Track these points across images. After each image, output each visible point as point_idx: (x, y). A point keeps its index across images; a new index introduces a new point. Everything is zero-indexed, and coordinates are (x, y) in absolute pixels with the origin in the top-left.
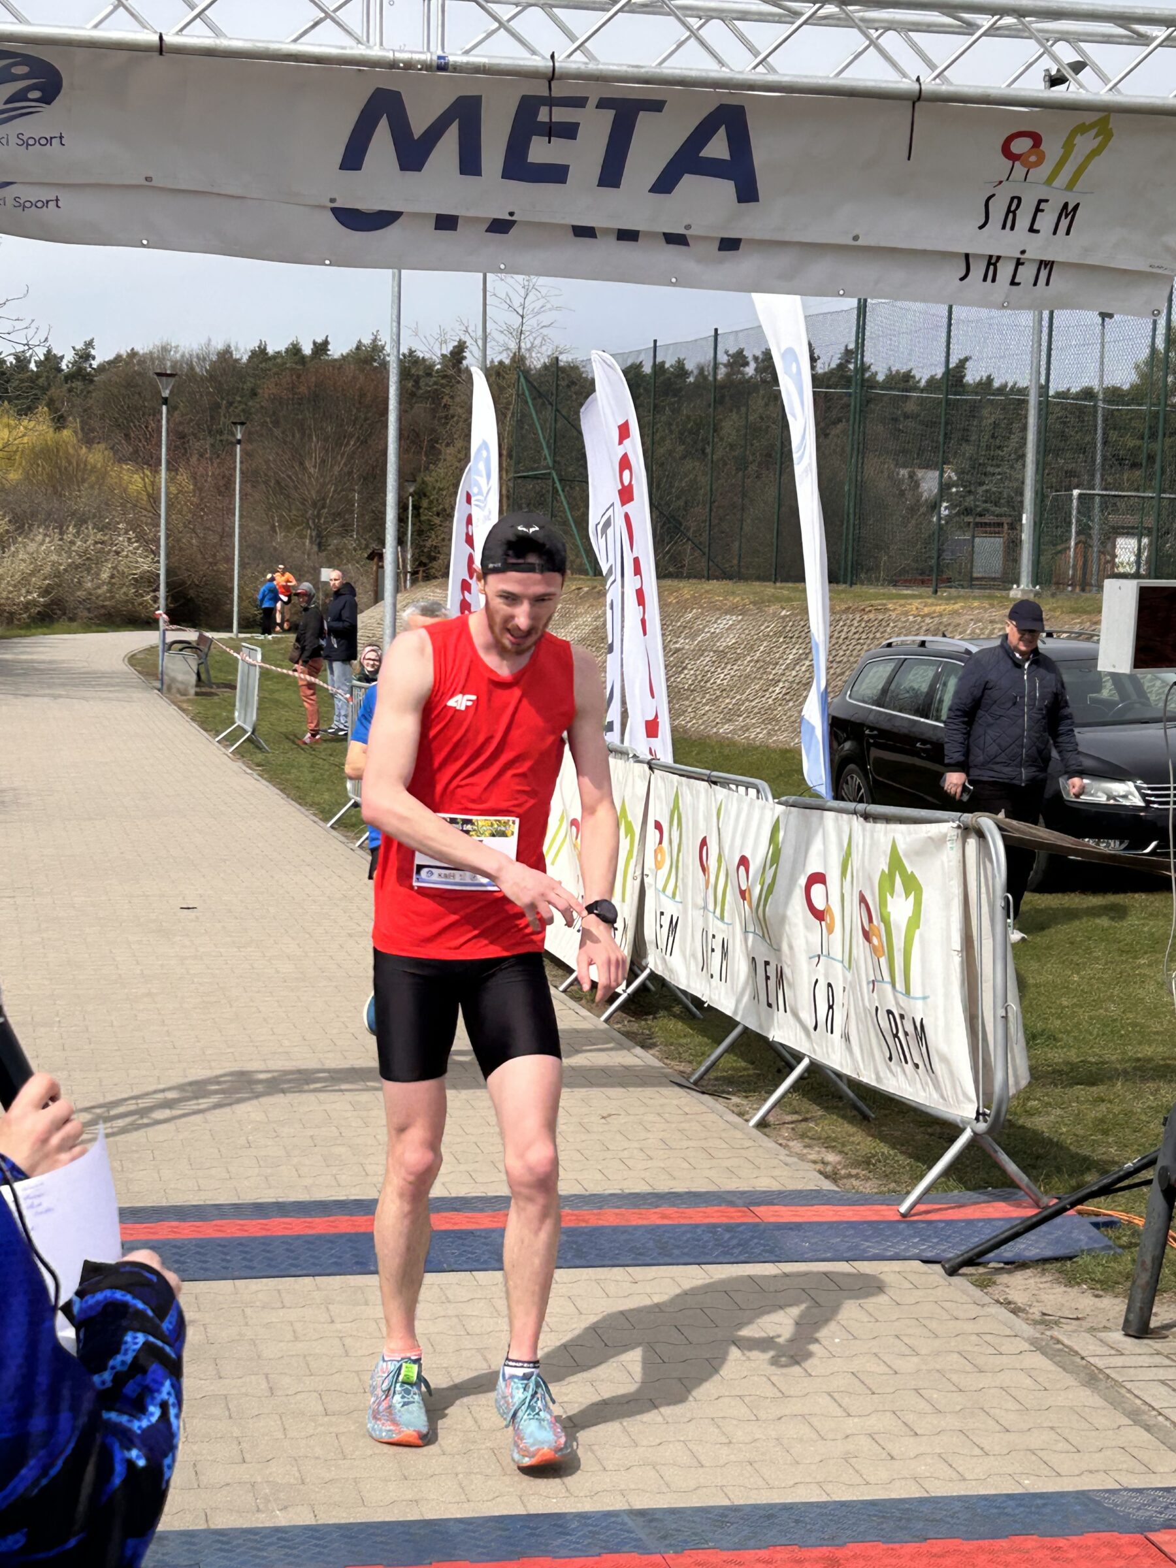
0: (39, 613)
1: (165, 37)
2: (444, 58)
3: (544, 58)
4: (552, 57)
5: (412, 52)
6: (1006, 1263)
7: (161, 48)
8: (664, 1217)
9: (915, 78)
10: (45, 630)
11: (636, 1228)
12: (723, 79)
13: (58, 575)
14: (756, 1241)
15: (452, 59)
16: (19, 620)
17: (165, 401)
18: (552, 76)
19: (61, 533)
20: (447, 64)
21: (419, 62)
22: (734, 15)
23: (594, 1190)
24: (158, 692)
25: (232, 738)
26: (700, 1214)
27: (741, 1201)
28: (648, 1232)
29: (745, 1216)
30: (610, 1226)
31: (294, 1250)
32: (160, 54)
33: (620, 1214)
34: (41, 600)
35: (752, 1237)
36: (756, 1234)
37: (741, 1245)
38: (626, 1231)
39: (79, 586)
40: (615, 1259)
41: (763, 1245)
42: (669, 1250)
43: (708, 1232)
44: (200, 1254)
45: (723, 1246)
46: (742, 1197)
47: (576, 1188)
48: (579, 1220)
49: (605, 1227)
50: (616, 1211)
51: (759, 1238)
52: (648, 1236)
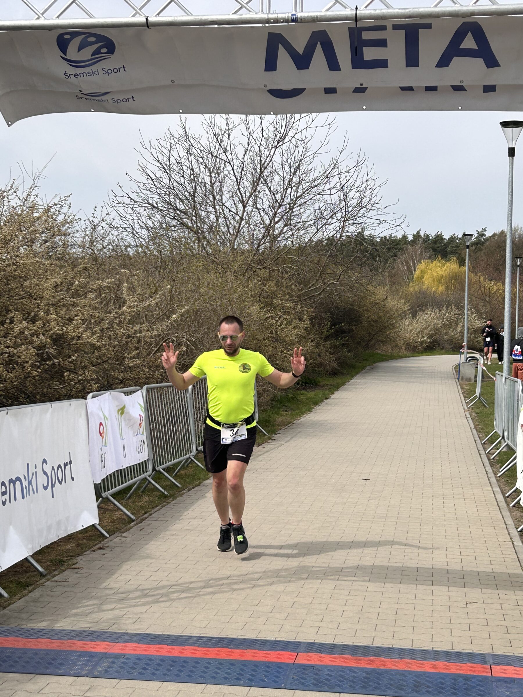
0: (427, 346)
1: (149, 18)
2: (295, 15)
3: (352, 10)
4: (357, 8)
5: (277, 14)
7: (148, 24)
10: (429, 354)
12: (455, 11)
13: (437, 329)
15: (300, 15)
16: (418, 349)
17: (468, 247)
18: (356, 19)
20: (296, 18)
21: (281, 18)
23: (417, 646)
24: (457, 380)
25: (472, 401)
26: (458, 668)
27: (491, 661)
28: (416, 676)
29: (484, 671)
30: (397, 670)
31: (209, 668)
32: (148, 28)
33: (410, 663)
34: (429, 340)
35: (478, 685)
36: (481, 683)
37: (466, 689)
38: (403, 674)
39: (446, 334)
40: (384, 691)
41: (481, 691)
42: (420, 688)
43: (453, 679)
44: (159, 665)
45: (456, 690)
46: (493, 659)
47: (406, 645)
48: (382, 665)
49: (394, 670)
50: (409, 661)
51: (482, 686)
52: (415, 678)
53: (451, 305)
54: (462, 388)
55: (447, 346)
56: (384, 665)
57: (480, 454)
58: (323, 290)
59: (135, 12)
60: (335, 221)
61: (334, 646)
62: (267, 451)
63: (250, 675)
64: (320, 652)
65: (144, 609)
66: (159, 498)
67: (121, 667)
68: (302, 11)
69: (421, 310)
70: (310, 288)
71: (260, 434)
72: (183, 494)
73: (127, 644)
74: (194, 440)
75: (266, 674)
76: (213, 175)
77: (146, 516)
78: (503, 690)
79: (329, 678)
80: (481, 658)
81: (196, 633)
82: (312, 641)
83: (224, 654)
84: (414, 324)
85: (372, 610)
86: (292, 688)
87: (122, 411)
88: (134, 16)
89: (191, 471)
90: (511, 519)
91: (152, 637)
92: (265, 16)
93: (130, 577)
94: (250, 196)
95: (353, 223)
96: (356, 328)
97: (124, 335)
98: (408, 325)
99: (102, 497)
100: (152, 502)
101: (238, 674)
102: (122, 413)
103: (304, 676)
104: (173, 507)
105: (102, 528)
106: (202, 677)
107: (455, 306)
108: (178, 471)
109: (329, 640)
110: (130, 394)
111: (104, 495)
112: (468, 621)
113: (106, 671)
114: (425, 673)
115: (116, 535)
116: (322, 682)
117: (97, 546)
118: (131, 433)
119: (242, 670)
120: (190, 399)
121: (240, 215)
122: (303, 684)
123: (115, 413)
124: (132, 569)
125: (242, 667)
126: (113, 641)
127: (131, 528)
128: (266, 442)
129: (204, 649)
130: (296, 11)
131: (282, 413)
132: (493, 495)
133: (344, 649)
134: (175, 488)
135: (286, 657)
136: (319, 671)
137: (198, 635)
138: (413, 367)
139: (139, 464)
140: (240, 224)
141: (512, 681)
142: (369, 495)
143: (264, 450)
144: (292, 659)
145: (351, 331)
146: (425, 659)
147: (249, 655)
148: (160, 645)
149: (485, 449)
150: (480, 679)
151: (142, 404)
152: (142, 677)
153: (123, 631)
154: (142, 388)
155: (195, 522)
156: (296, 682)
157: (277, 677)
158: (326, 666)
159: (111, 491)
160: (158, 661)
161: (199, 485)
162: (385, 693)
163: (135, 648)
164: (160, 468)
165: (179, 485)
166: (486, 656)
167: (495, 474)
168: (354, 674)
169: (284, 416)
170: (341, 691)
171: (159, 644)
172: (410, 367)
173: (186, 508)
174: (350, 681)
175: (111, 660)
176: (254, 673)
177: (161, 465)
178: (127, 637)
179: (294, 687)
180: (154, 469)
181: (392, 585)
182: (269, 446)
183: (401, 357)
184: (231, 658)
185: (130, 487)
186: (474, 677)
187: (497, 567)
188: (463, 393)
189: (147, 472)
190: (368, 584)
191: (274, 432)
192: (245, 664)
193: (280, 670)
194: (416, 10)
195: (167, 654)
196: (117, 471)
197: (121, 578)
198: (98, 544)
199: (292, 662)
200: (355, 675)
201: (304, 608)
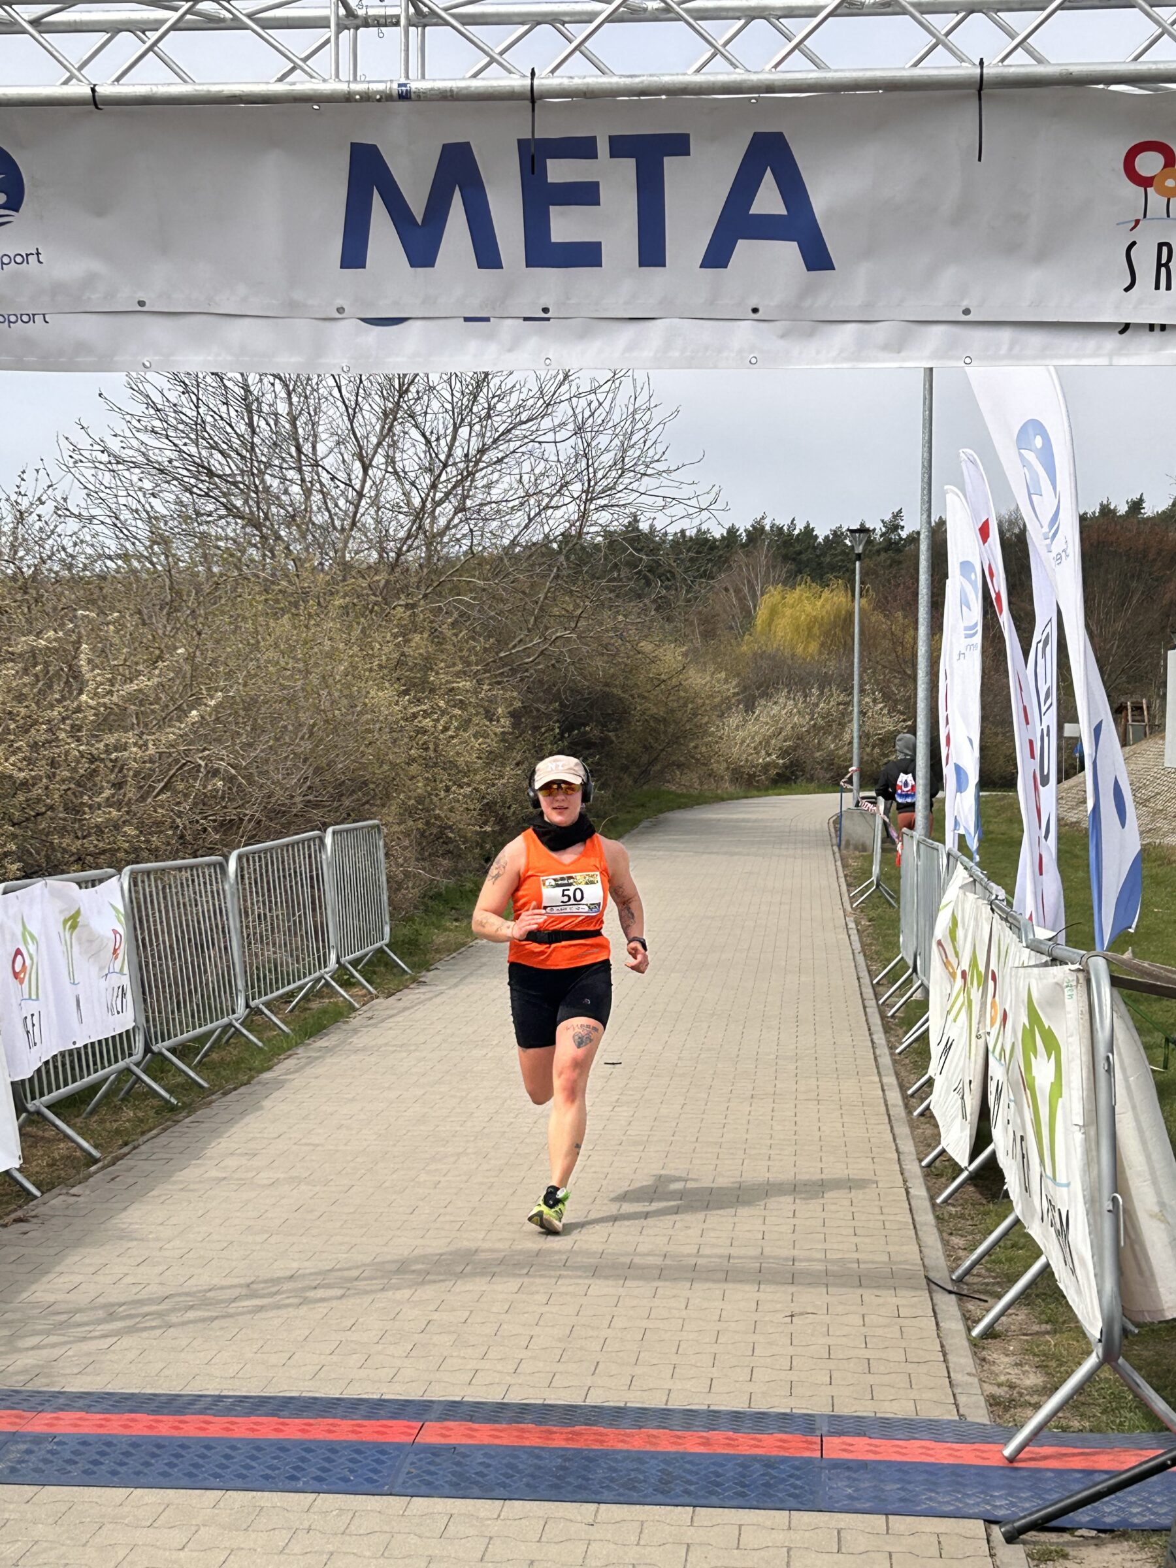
0: (778, 774)
1: (97, 88)
2: (405, 85)
3: (524, 76)
4: (533, 73)
5: (369, 82)
6: (1099, 1531)
7: (95, 101)
8: (707, 1443)
9: (977, 62)
10: (783, 790)
11: (654, 1455)
12: (734, 82)
13: (800, 738)
14: (792, 1480)
15: (416, 85)
17: (859, 557)
18: (533, 97)
19: (806, 697)
20: (408, 92)
21: (378, 92)
22: (779, 13)
23: (676, 1403)
24: (836, 849)
25: (862, 892)
26: (753, 1442)
27: (825, 1429)
28: (665, 1461)
29: (807, 1449)
30: (627, 1451)
31: (233, 1458)
32: (97, 108)
33: (654, 1436)
34: (781, 761)
35: (791, 1476)
36: (798, 1473)
37: (767, 1485)
38: (640, 1458)
39: (819, 747)
40: (596, 1493)
41: (795, 1487)
42: (672, 1485)
43: (740, 1465)
44: (127, 1454)
45: (743, 1485)
46: (830, 1424)
47: (656, 1401)
48: (597, 1441)
49: (621, 1451)
50: (655, 1432)
51: (799, 1478)
52: (662, 1466)
53: (830, 684)
54: (845, 866)
55: (820, 773)
56: (602, 1442)
57: (865, 1007)
58: (542, 653)
59: (68, 74)
60: (568, 500)
61: (502, 1407)
62: (405, 1009)
63: (319, 1469)
64: (471, 1419)
65: (104, 1343)
66: (156, 1113)
67: (46, 1461)
68: (423, 77)
69: (765, 695)
70: (514, 647)
71: (395, 970)
72: (211, 1102)
73: (61, 1414)
74: (241, 985)
75: (351, 1465)
76: (295, 399)
77: (126, 1150)
78: (839, 1484)
79: (485, 1471)
80: (806, 1424)
81: (212, 1388)
82: (458, 1399)
83: (266, 1429)
84: (749, 726)
85: (591, 1333)
86: (403, 1491)
87: (73, 921)
88: (66, 83)
89: (235, 1053)
90: (911, 1142)
91: (117, 1398)
92: (342, 87)
93: (78, 1279)
94: (379, 444)
95: (606, 506)
96: (617, 736)
97: (82, 756)
98: (737, 729)
99: (26, 1110)
100: (141, 1121)
101: (293, 1468)
102: (73, 927)
103: (432, 1468)
104: (186, 1130)
105: (27, 1178)
106: (216, 1476)
107: (838, 685)
108: (206, 1055)
109: (494, 1396)
110: (93, 886)
111: (31, 1106)
112: (791, 1350)
113: (13, 1470)
114: (683, 1456)
115: (55, 1191)
116: (468, 1479)
117: (14, 1216)
118: (94, 971)
119: (303, 1459)
120: (232, 894)
121: (357, 487)
122: (429, 1484)
123: (55, 926)
124: (87, 1261)
125: (304, 1454)
126: (31, 1409)
127: (91, 1176)
128: (407, 987)
129: (225, 1419)
130: (407, 77)
131: (448, 924)
132: (880, 1093)
133: (522, 1412)
134: (196, 1089)
135: (398, 1432)
136: (465, 1456)
137: (217, 1393)
138: (743, 820)
139: (114, 1037)
140: (357, 507)
141: (863, 1465)
142: (615, 1098)
143: (401, 1004)
144: (411, 1435)
145: (605, 741)
146: (688, 1427)
147: (320, 1430)
148: (133, 1415)
149: (877, 996)
150: (797, 1463)
151: (122, 910)
152: (89, 1479)
153: (57, 1389)
154: (120, 871)
155: (231, 1162)
156: (415, 1481)
157: (375, 1471)
158: (480, 1447)
159: (46, 1098)
160: (125, 1448)
161: (248, 1083)
162: (598, 1498)
163: (79, 1422)
164: (160, 1047)
165: (205, 1085)
166: (817, 1418)
167: (892, 1048)
168: (536, 1461)
169: (451, 930)
170: (507, 1495)
171: (131, 1411)
172: (737, 821)
173: (216, 1133)
174: (528, 1475)
175: (23, 1447)
176: (327, 1465)
177: (163, 1040)
178: (62, 1401)
179: (410, 1491)
180: (147, 1049)
181: (641, 1283)
182: (411, 997)
183: (721, 799)
184: (281, 1436)
185: (93, 1088)
186: (784, 1460)
187: (867, 1240)
188: (846, 876)
189: (130, 1055)
190: (587, 1282)
191: (426, 966)
192: (308, 1448)
193: (383, 1458)
194: (655, 79)
195: (147, 1433)
196: (62, 1054)
197: (61, 1280)
198: (15, 1210)
199: (411, 1439)
200: (540, 1463)
201: (449, 1333)
